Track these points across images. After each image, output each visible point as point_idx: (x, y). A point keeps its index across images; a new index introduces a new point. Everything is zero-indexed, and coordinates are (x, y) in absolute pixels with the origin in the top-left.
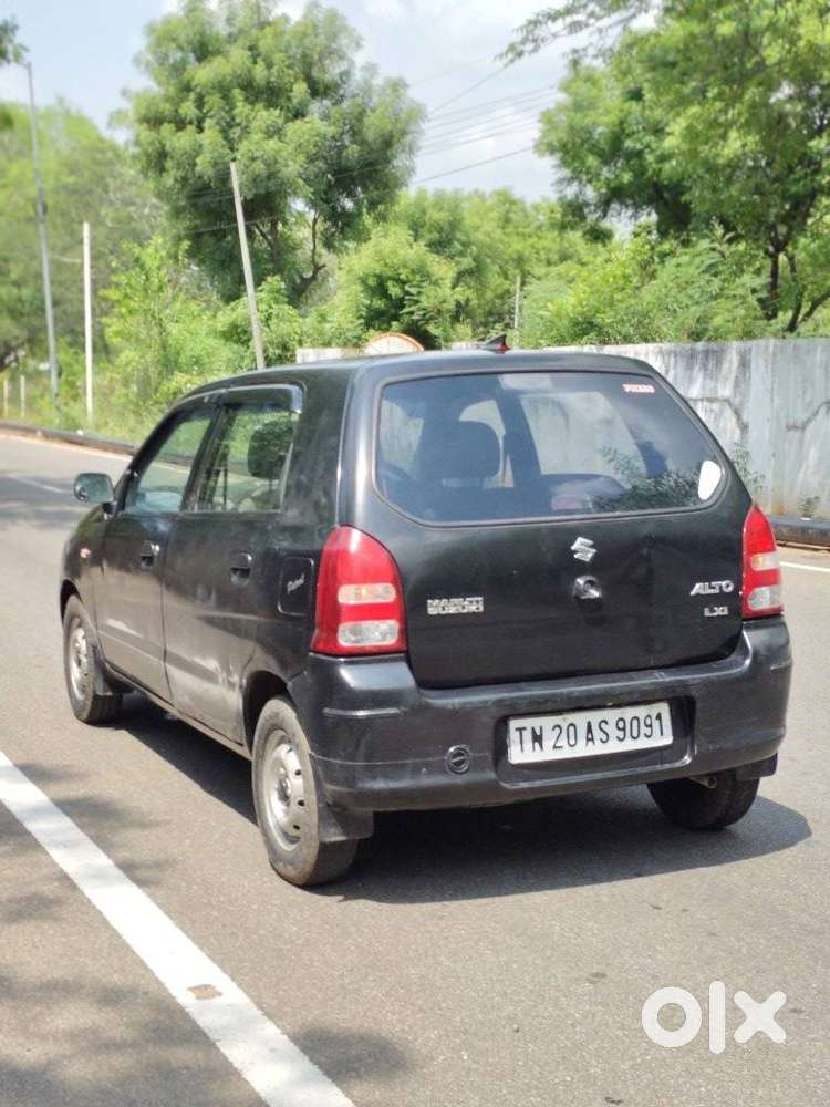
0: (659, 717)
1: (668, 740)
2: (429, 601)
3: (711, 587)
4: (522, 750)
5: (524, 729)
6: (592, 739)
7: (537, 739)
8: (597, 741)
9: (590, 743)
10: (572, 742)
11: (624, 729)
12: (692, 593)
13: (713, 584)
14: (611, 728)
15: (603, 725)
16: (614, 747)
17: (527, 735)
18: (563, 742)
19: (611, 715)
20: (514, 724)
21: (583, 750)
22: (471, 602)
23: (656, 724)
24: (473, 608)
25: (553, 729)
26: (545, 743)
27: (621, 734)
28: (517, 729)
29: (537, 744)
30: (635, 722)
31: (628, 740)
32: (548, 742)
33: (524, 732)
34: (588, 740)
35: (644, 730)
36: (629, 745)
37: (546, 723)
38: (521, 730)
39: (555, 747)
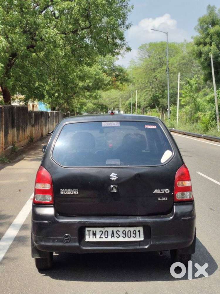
0: (139, 231)
1: (142, 239)
2: (61, 190)
3: (160, 191)
4: (89, 237)
5: (90, 231)
6: (114, 236)
7: (94, 234)
8: (115, 237)
9: (113, 237)
10: (106, 236)
11: (125, 234)
12: (154, 192)
13: (161, 190)
14: (120, 233)
15: (118, 232)
16: (121, 239)
17: (91, 233)
18: (103, 236)
19: (121, 229)
20: (87, 229)
21: (110, 239)
22: (74, 191)
23: (138, 233)
24: (75, 193)
25: (100, 232)
26: (97, 236)
27: (124, 236)
28: (88, 231)
29: (94, 236)
30: (129, 232)
33: (90, 232)
34: (112, 236)
35: (132, 235)
36: (127, 239)
37: (98, 230)
38: (89, 231)
39: (100, 238)
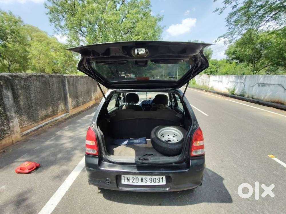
0: (162, 178)
1: (164, 183)
4: (124, 181)
6: (143, 181)
7: (128, 179)
9: (142, 182)
10: (137, 181)
11: (152, 180)
14: (148, 180)
15: (146, 179)
16: (148, 184)
17: (126, 178)
18: (135, 181)
19: (148, 177)
20: (122, 176)
21: (140, 183)
23: (161, 180)
25: (132, 178)
27: (151, 181)
29: (128, 181)
30: (155, 179)
31: (153, 182)
32: (131, 181)
34: (141, 181)
35: (157, 181)
36: (153, 184)
37: (130, 177)
38: (124, 177)
39: (132, 182)
